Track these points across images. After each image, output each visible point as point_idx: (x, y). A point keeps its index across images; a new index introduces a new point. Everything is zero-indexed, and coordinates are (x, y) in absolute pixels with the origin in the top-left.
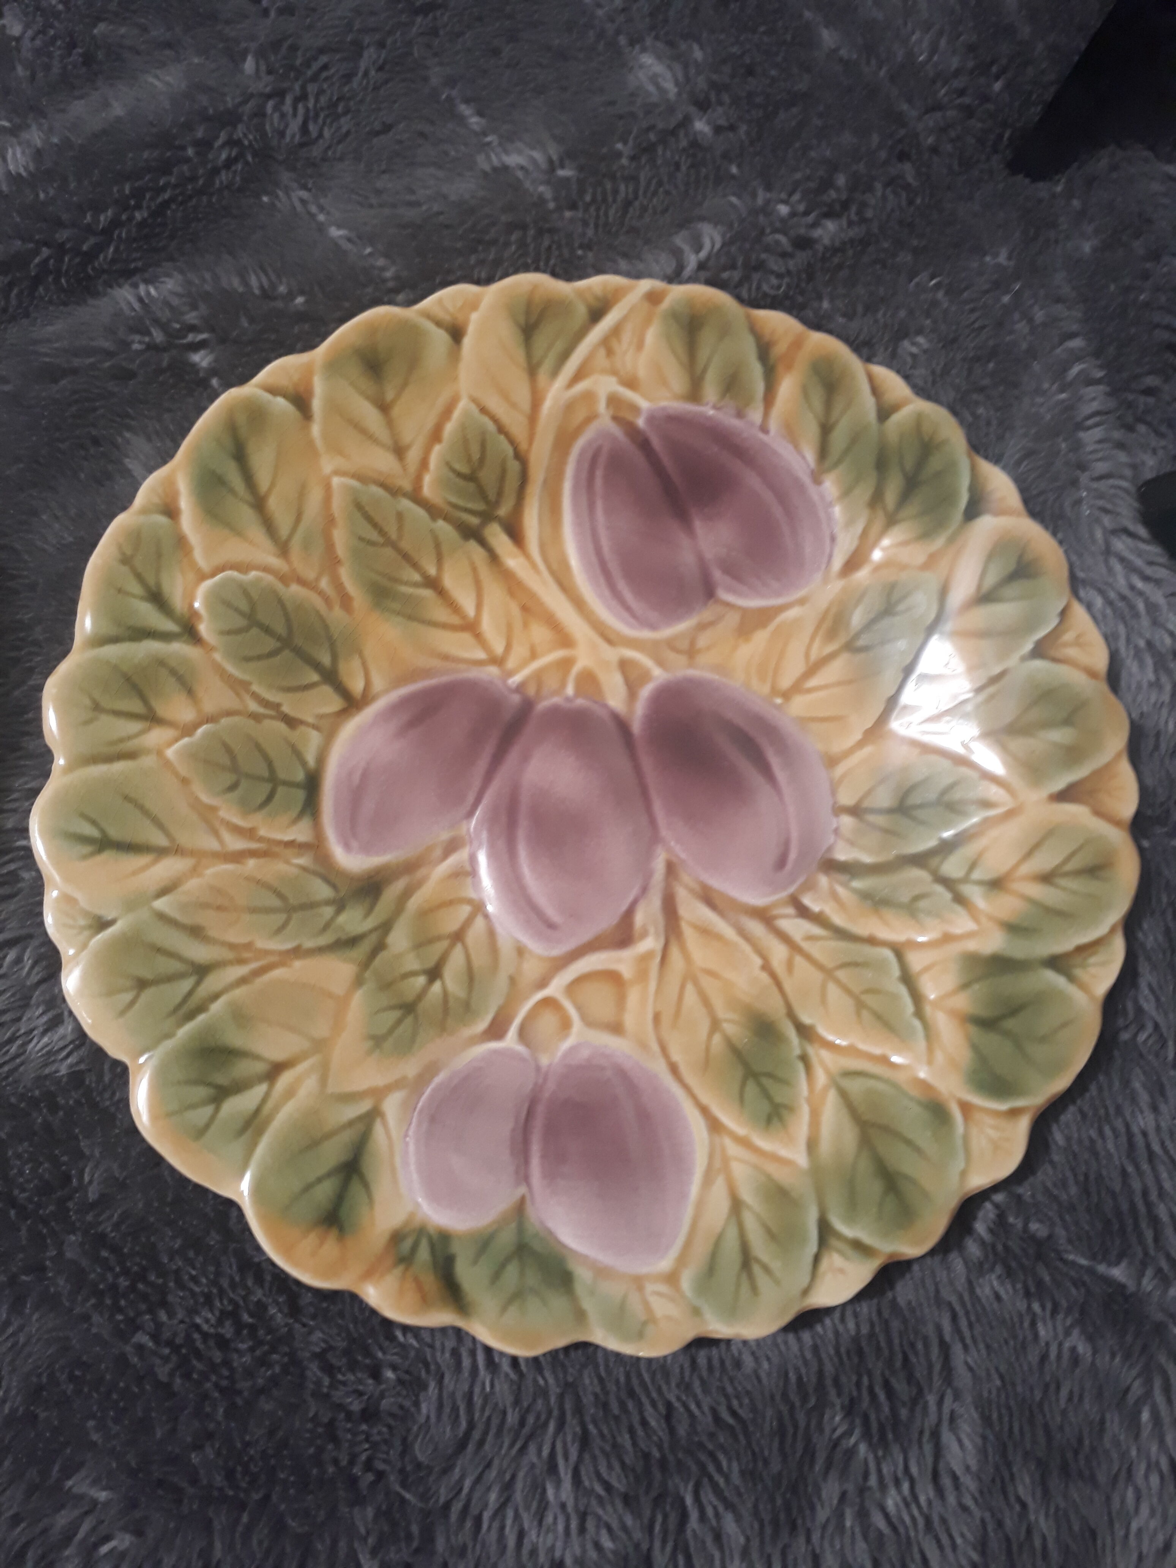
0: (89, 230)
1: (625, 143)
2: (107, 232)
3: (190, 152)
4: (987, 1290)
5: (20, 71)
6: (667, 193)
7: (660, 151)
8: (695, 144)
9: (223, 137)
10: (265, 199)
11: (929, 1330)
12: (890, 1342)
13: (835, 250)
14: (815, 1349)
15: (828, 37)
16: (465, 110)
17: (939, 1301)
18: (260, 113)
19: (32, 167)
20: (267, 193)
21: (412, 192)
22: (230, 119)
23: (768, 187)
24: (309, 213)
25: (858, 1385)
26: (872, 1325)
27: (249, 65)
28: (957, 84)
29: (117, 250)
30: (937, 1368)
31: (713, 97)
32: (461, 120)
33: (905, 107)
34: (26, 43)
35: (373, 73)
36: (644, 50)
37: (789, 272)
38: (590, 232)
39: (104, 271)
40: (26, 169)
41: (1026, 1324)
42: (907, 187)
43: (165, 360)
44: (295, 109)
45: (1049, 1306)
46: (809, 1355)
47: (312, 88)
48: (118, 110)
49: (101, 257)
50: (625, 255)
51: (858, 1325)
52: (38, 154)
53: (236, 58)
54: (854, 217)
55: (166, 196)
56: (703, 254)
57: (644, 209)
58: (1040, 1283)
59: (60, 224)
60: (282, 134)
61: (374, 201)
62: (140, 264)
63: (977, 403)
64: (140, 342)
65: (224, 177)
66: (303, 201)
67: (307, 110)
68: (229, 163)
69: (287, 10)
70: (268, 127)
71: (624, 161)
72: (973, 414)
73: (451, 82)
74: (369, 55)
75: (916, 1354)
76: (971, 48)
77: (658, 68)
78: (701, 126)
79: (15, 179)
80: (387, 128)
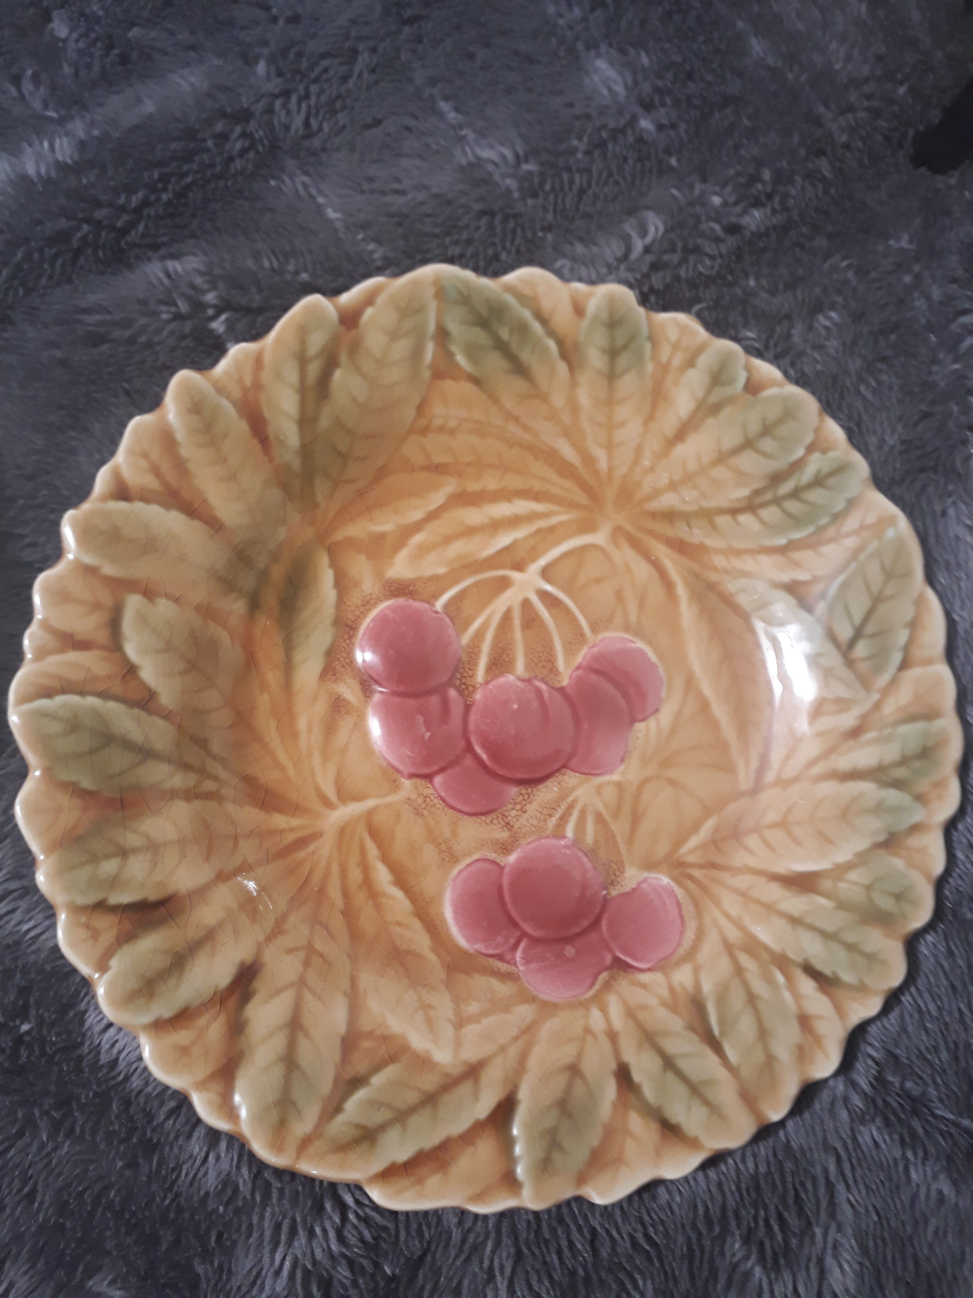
0: (123, 209)
1: (580, 139)
2: (137, 211)
3: (210, 143)
4: (868, 1139)
5: (67, 69)
6: (617, 183)
7: (610, 146)
8: (640, 140)
9: (238, 130)
10: (273, 183)
11: (818, 1171)
12: (784, 1182)
13: (759, 235)
14: (720, 1185)
15: (757, 46)
16: (444, 106)
17: (827, 1147)
18: (270, 111)
19: (76, 157)
20: (274, 178)
21: (398, 180)
22: (244, 116)
23: (704, 180)
24: (310, 196)
25: (755, 1217)
26: (768, 1164)
27: (261, 68)
28: (867, 89)
29: (146, 227)
30: (824, 1204)
31: (657, 99)
32: (441, 115)
33: (821, 109)
34: (72, 45)
35: (366, 75)
36: (598, 56)
37: (721, 255)
38: (550, 217)
39: (135, 245)
40: (71, 158)
41: (901, 1169)
42: (824, 180)
43: (188, 326)
44: (299, 104)
45: (921, 1154)
46: (714, 1189)
47: (314, 89)
48: (149, 107)
49: (133, 233)
50: (581, 239)
51: (756, 1165)
52: (82, 145)
53: (249, 60)
54: (777, 206)
55: (189, 180)
56: (648, 239)
57: (596, 197)
58: (913, 1134)
59: (98, 204)
60: (287, 128)
61: (366, 186)
62: (165, 239)
63: (880, 371)
64: (168, 312)
65: (238, 164)
66: (305, 185)
67: (309, 107)
68: (243, 152)
69: (295, 19)
70: (276, 122)
71: (580, 155)
72: (879, 382)
73: (432, 82)
74: (364, 59)
75: (806, 1191)
76: (880, 58)
77: (611, 73)
78: (646, 124)
79: (62, 167)
80: (377, 122)
